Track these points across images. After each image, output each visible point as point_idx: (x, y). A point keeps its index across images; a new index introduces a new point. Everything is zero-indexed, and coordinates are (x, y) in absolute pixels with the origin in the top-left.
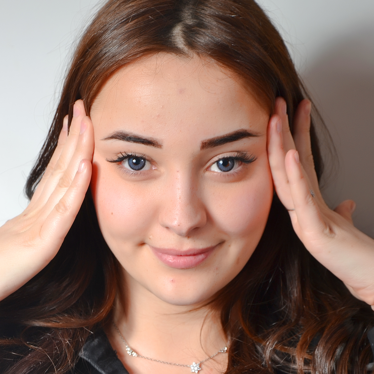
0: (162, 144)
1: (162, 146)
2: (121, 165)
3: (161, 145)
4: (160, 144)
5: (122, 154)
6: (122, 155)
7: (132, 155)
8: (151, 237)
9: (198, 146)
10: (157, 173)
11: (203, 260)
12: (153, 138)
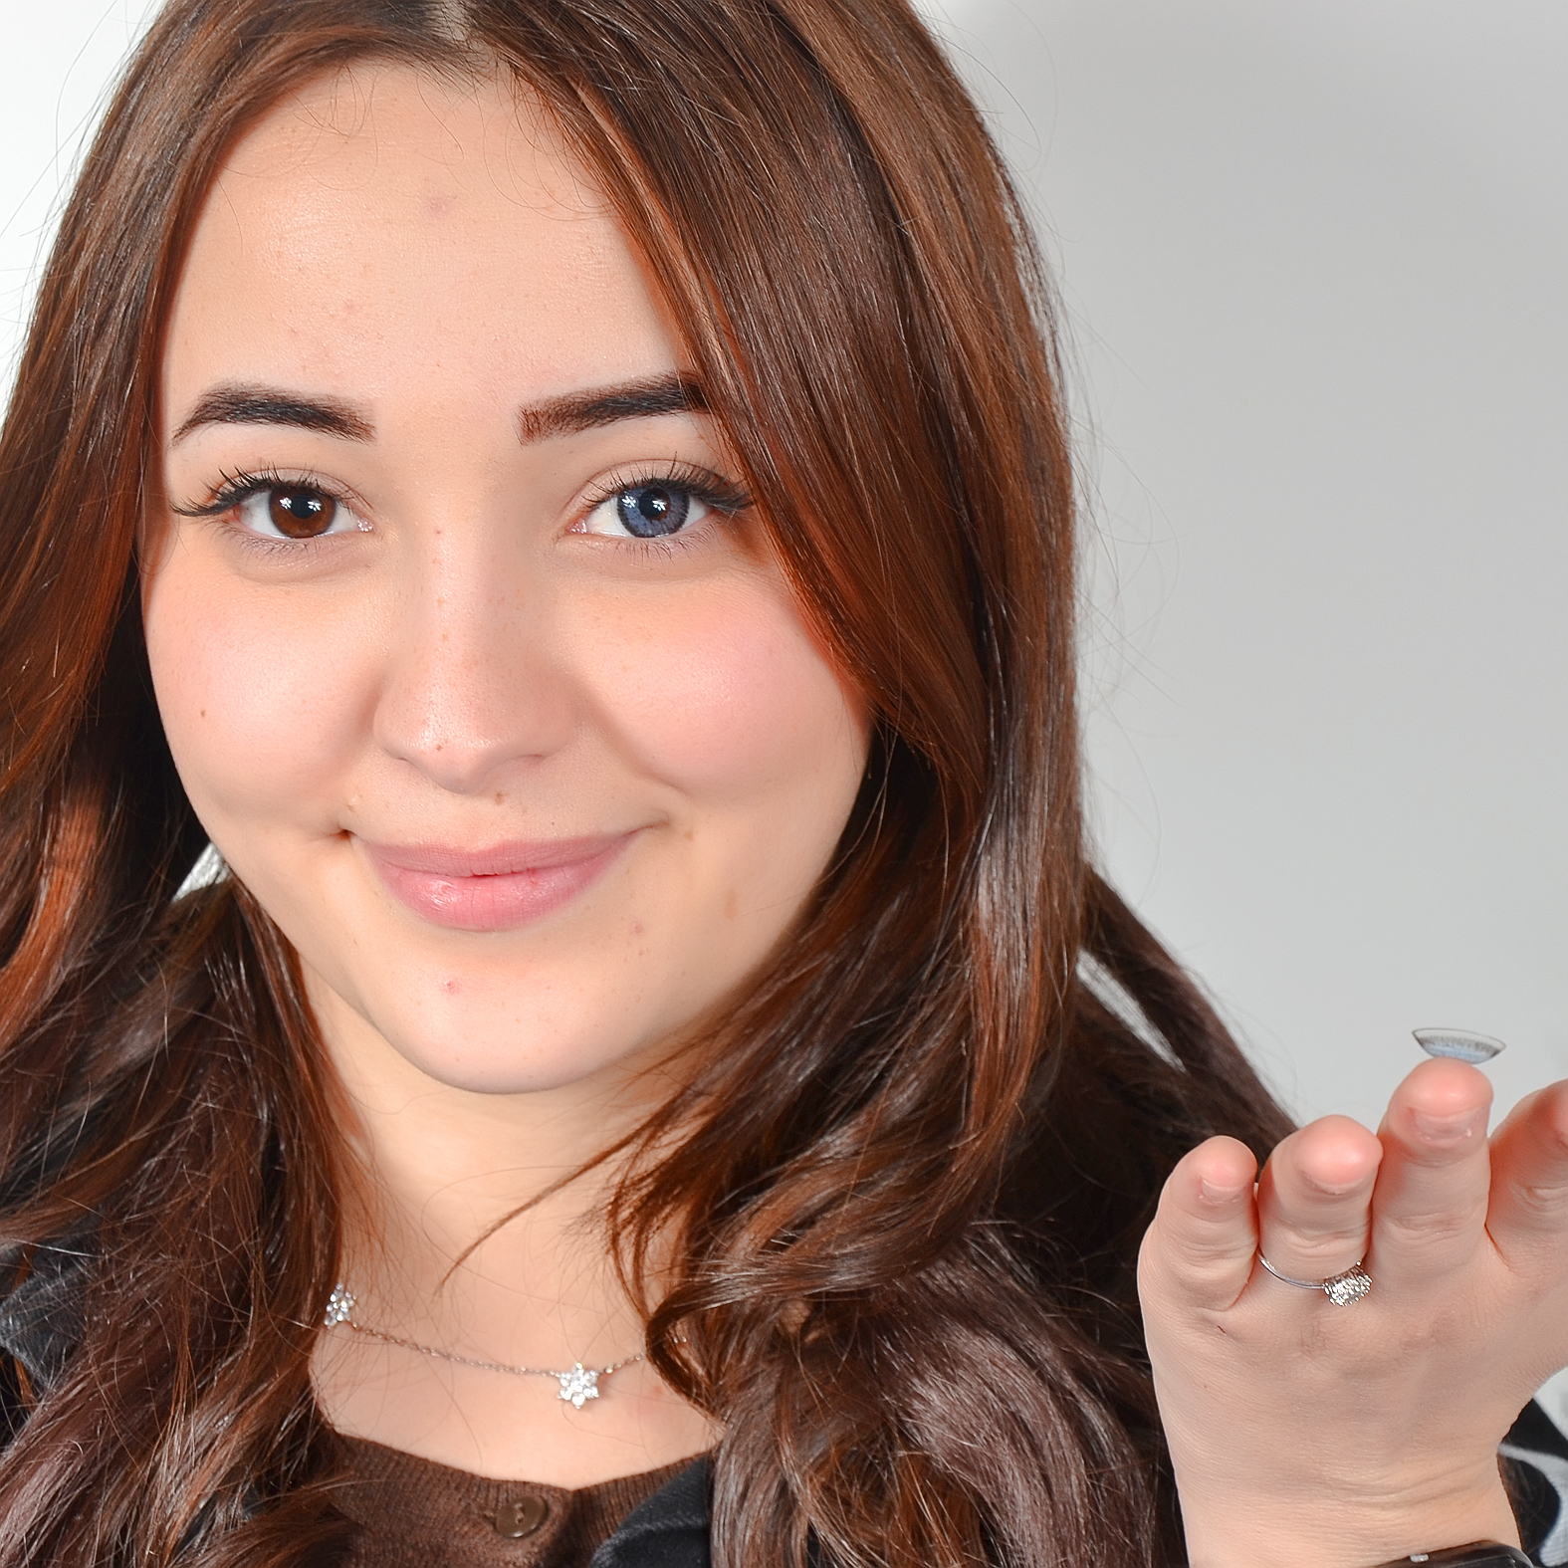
0: (370, 422)
1: (373, 428)
3: (368, 425)
4: (365, 421)
8: (354, 801)
9: (509, 426)
10: (369, 545)
11: (569, 893)
12: (335, 399)
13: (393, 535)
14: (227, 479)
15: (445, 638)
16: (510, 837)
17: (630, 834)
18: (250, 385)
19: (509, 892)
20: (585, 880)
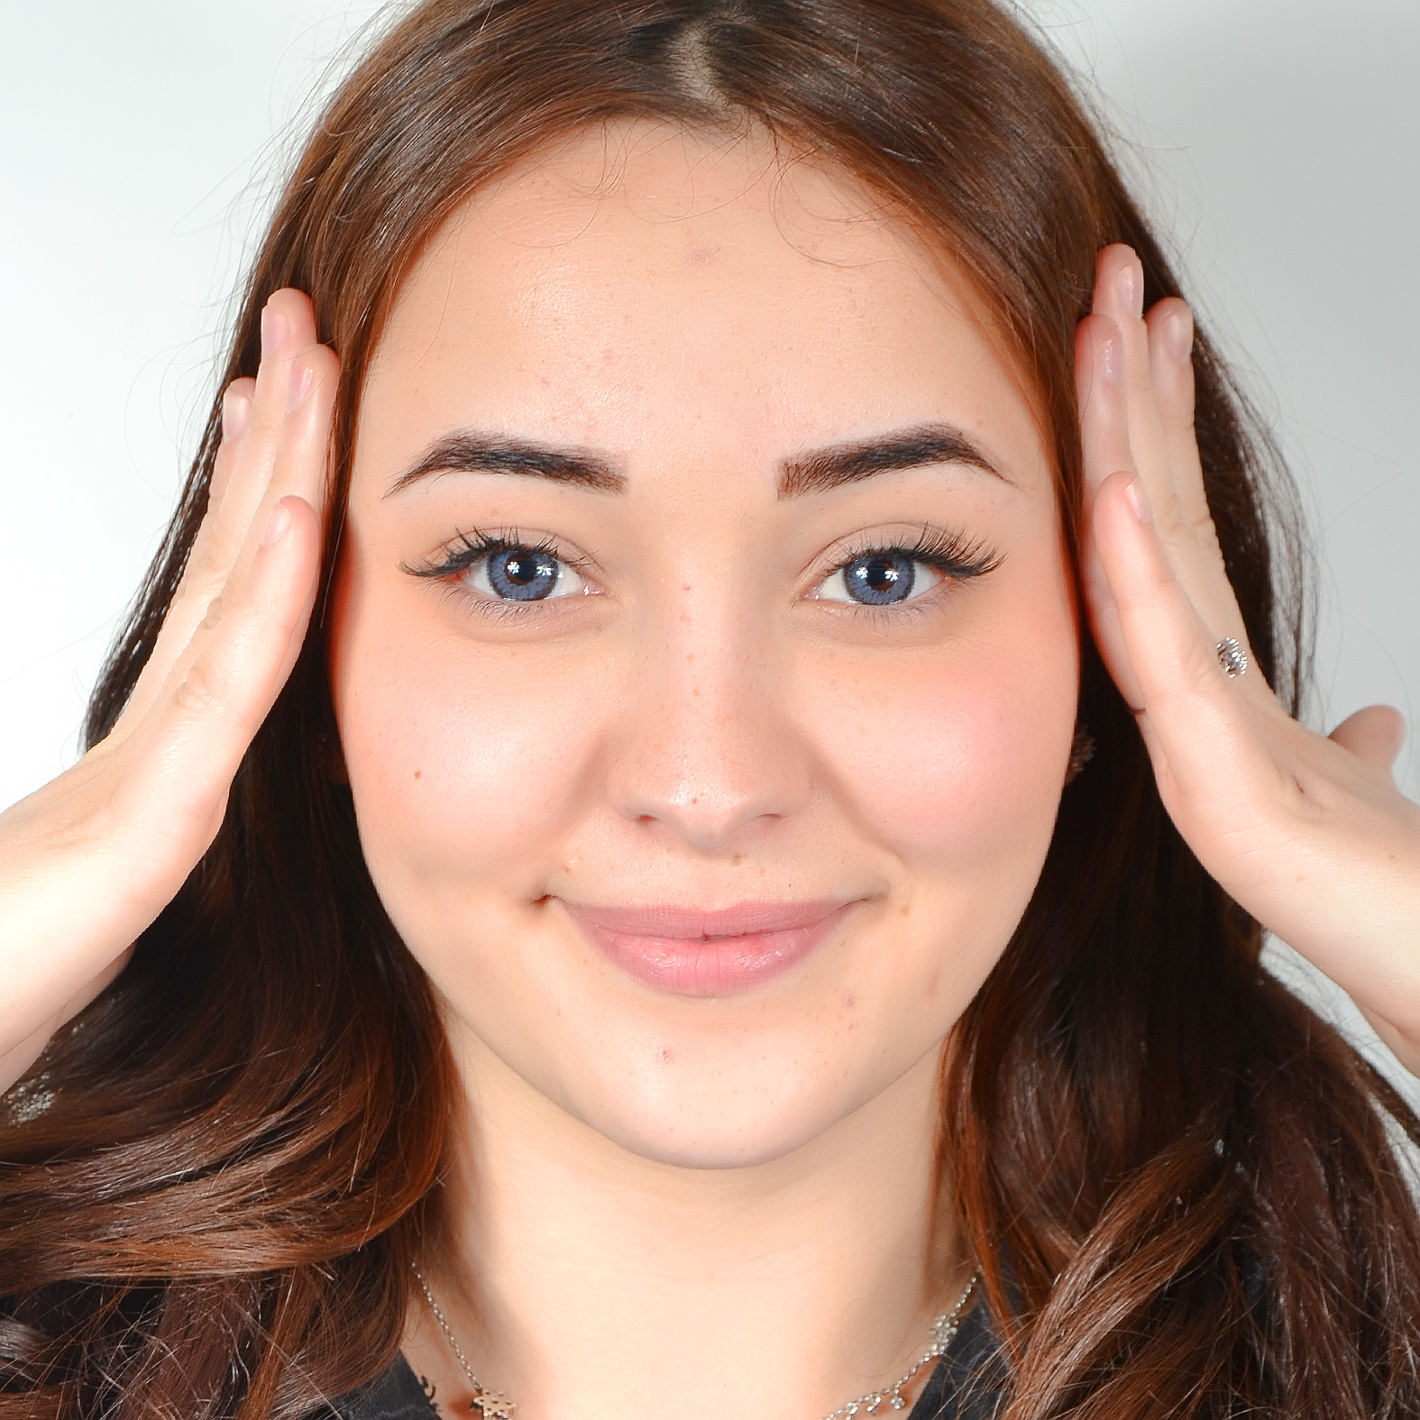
0: (623, 475)
1: (626, 480)
2: (459, 585)
3: (620, 477)
4: (617, 473)
5: (466, 537)
6: (465, 541)
7: (503, 540)
8: (572, 863)
9: (766, 479)
10: (602, 607)
11: (791, 960)
12: (587, 451)
13: (629, 598)
14: (461, 536)
15: (697, 693)
16: (749, 897)
17: (848, 906)
18: (491, 434)
19: (736, 958)
20: (805, 949)
